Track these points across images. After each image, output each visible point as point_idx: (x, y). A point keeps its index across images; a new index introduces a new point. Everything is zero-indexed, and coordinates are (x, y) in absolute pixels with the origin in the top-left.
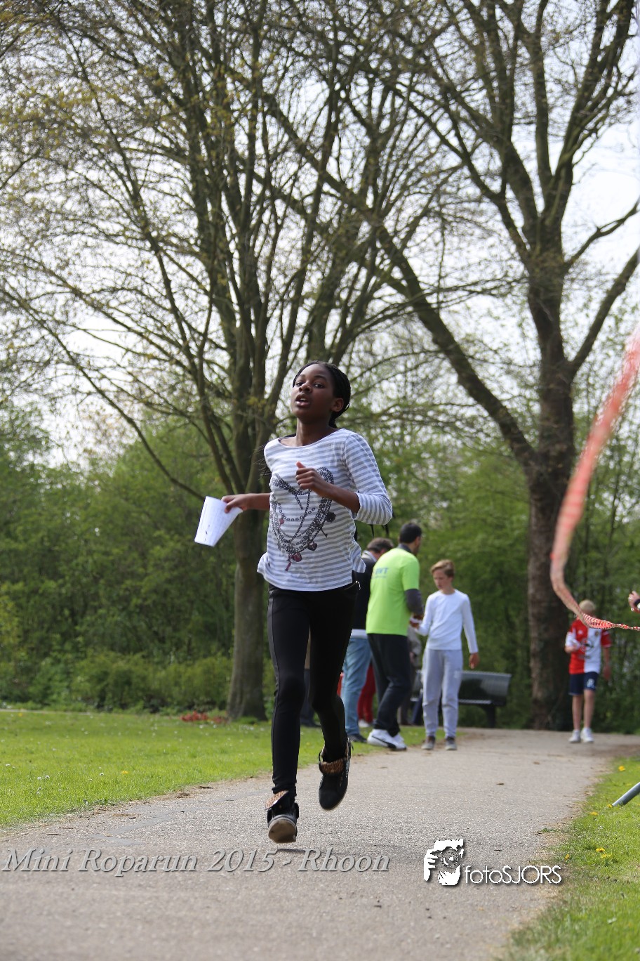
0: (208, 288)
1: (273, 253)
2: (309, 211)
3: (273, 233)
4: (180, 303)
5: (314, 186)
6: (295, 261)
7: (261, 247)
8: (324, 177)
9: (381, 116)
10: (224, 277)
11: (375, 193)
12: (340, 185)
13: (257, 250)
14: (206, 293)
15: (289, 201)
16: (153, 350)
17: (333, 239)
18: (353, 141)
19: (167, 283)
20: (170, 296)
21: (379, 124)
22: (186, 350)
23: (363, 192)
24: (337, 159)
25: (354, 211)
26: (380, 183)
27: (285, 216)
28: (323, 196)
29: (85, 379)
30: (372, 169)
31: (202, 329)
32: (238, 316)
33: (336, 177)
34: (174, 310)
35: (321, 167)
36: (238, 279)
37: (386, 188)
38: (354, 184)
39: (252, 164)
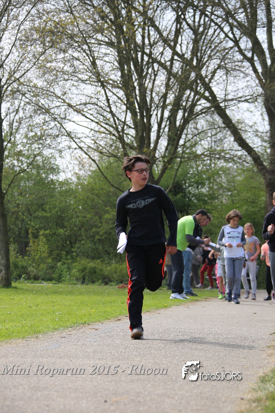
0: (126, 102)
1: (153, 87)
2: (169, 68)
3: (153, 78)
5: (170, 57)
7: (148, 84)
8: (175, 53)
9: (199, 26)
10: (132, 97)
11: (197, 60)
12: (181, 56)
13: (146, 85)
14: (125, 104)
17: (179, 80)
18: (187, 37)
19: (108, 100)
20: (109, 106)
21: (198, 29)
22: (117, 129)
23: (192, 59)
24: (180, 45)
25: (188, 67)
26: (199, 55)
27: (158, 70)
28: (174, 61)
29: (74, 143)
30: (195, 49)
31: (123, 120)
32: (139, 114)
33: (180, 53)
34: (111, 112)
35: (173, 49)
36: (138, 98)
37: (201, 57)
38: (188, 56)
39: (144, 48)
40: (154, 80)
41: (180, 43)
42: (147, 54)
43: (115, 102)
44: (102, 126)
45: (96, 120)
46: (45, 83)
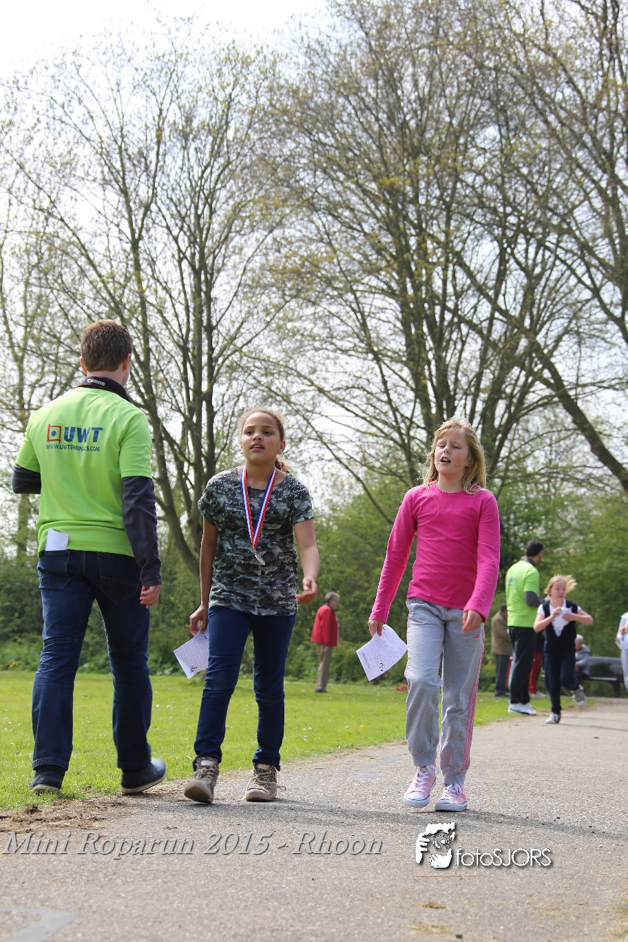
0: (414, 386)
1: (459, 362)
2: (485, 332)
3: (459, 346)
4: (394, 396)
5: (488, 315)
6: (474, 366)
7: (450, 358)
8: (495, 308)
9: (535, 265)
10: (425, 378)
11: (532, 319)
12: (505, 313)
13: (448, 359)
14: (412, 389)
15: (470, 324)
16: (373, 430)
17: (503, 352)
18: (515, 282)
19: (385, 382)
20: (387, 391)
21: (533, 270)
22: (398, 430)
23: (522, 318)
24: (504, 295)
25: (516, 330)
26: (535, 311)
27: (467, 335)
28: (495, 321)
29: (327, 451)
30: (529, 301)
31: (408, 414)
32: (433, 405)
33: (503, 307)
34: (390, 402)
35: (493, 302)
36: (434, 380)
37: (539, 316)
38: (515, 313)
39: (445, 300)
40: (461, 351)
41: (502, 292)
42: (449, 310)
43: (396, 386)
44: (372, 425)
45: (363, 415)
46: (283, 355)
